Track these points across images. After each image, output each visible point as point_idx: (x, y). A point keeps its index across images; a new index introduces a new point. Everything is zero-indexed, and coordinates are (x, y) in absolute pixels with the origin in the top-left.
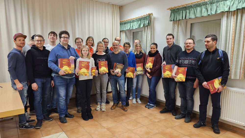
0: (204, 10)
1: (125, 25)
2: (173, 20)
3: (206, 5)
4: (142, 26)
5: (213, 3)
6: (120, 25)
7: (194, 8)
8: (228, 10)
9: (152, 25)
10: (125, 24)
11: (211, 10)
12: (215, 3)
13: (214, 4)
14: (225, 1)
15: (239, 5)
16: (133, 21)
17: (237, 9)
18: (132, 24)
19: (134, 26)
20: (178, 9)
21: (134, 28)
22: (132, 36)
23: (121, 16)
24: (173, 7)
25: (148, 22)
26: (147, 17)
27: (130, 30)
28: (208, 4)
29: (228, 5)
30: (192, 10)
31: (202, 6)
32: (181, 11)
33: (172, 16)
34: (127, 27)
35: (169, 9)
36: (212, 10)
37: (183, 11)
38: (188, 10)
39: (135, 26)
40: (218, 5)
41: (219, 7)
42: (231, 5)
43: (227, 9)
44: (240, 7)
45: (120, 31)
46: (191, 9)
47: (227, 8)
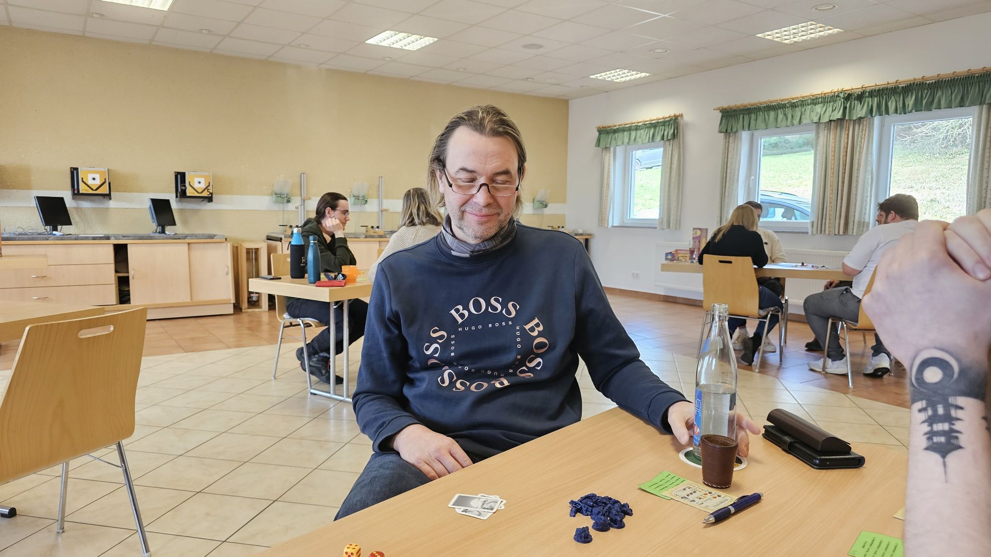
0: (781, 116)
2: (725, 131)
3: (784, 109)
5: (796, 107)
7: (764, 111)
8: (817, 121)
9: (681, 139)
11: (792, 116)
12: (798, 107)
13: (797, 109)
14: (814, 105)
15: (833, 113)
17: (831, 121)
20: (735, 110)
24: (725, 105)
26: (670, 120)
28: (788, 108)
29: (818, 113)
30: (760, 114)
31: (777, 109)
32: (742, 116)
33: (723, 124)
35: (717, 110)
36: (794, 118)
37: (745, 116)
38: (753, 115)
40: (803, 111)
41: (804, 114)
42: (822, 112)
44: (835, 118)
46: (758, 114)
47: (816, 116)
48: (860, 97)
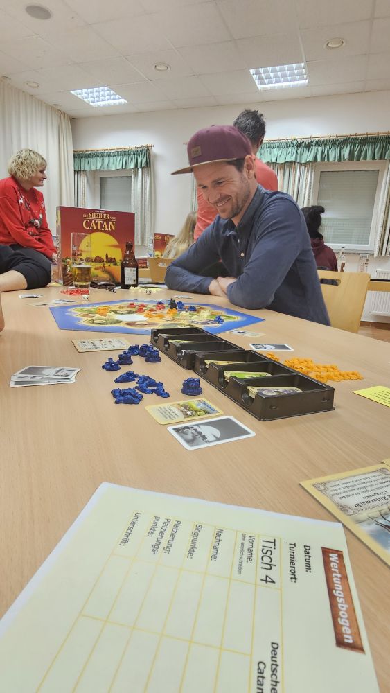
1: (89, 159)
4: (132, 166)
6: (74, 157)
9: (153, 168)
10: (88, 156)
16: (110, 155)
18: (106, 159)
19: (111, 165)
21: (113, 169)
22: (98, 185)
23: (75, 140)
25: (145, 160)
26: (142, 150)
34: (97, 164)
39: (116, 164)
43: (274, 160)
45: (76, 172)
48: (308, 146)
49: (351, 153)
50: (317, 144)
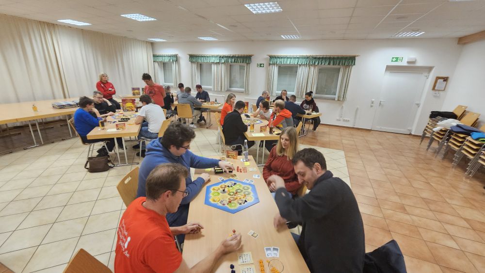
0: (205, 59)
2: (190, 61)
3: (205, 57)
4: (171, 61)
8: (213, 62)
9: (178, 61)
10: (157, 56)
14: (212, 58)
15: (217, 60)
16: (164, 56)
18: (163, 58)
20: (193, 56)
22: (163, 65)
23: (153, 51)
24: (190, 54)
26: (174, 56)
27: (161, 62)
29: (213, 60)
32: (195, 57)
33: (190, 59)
34: (160, 59)
35: (188, 55)
36: (208, 60)
39: (166, 60)
44: (217, 62)
45: (154, 61)
46: (199, 58)
48: (223, 57)
49: (235, 61)
50: (225, 57)
